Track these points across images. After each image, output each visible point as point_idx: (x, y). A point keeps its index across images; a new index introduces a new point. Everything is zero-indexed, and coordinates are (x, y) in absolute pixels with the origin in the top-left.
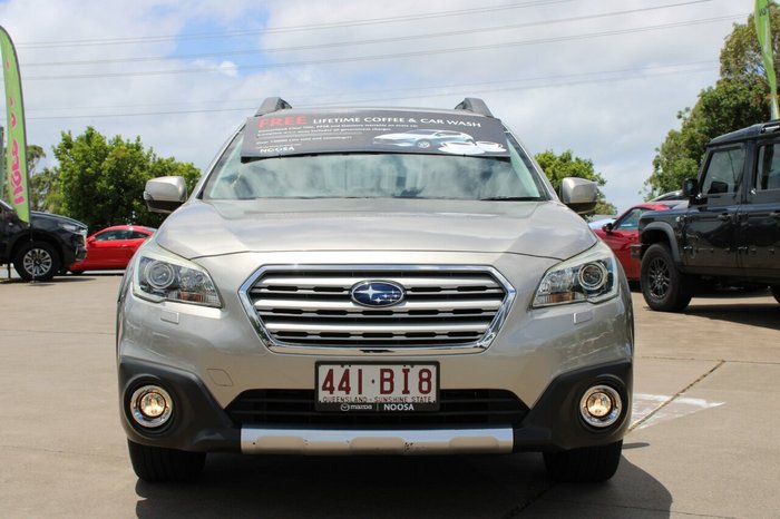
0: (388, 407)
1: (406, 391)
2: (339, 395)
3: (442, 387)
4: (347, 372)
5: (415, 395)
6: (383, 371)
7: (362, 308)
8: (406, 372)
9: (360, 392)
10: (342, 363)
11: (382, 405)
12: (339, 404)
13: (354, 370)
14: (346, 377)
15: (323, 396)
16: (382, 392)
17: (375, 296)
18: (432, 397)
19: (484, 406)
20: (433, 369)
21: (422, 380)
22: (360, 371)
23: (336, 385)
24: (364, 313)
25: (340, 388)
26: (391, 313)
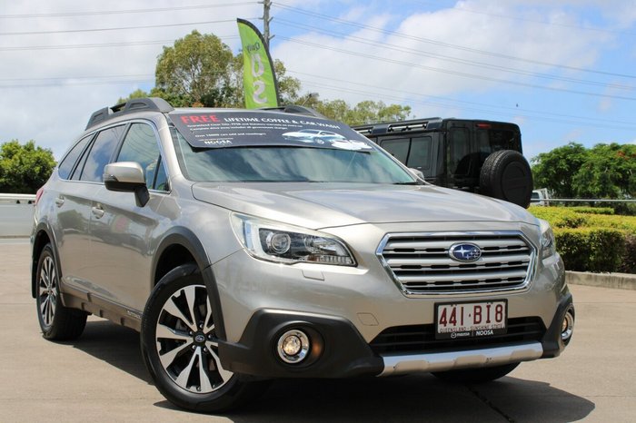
0: (478, 333)
1: (488, 321)
2: (450, 326)
3: (509, 317)
4: (455, 309)
5: (493, 324)
6: (476, 307)
7: (458, 263)
8: (488, 307)
9: (462, 324)
10: (451, 303)
11: (475, 332)
12: (450, 333)
13: (458, 307)
14: (454, 314)
15: (441, 328)
16: (475, 322)
17: (465, 254)
18: (502, 324)
19: (522, 329)
20: (503, 304)
21: (497, 312)
22: (462, 308)
23: (448, 320)
24: (460, 266)
25: (451, 322)
26: (475, 265)
